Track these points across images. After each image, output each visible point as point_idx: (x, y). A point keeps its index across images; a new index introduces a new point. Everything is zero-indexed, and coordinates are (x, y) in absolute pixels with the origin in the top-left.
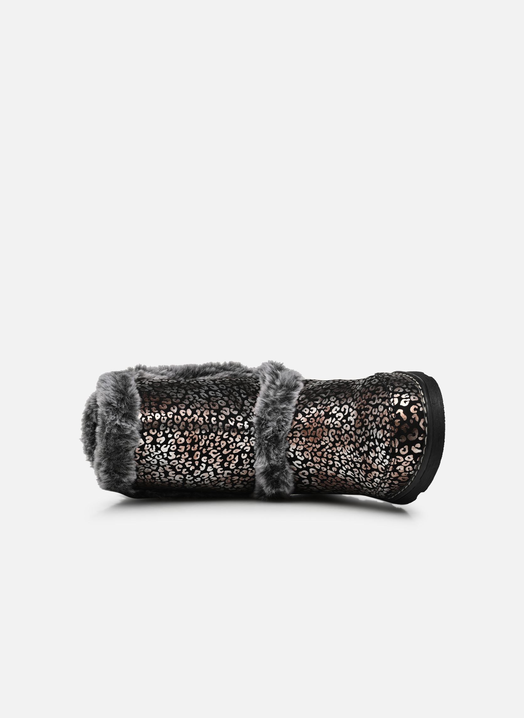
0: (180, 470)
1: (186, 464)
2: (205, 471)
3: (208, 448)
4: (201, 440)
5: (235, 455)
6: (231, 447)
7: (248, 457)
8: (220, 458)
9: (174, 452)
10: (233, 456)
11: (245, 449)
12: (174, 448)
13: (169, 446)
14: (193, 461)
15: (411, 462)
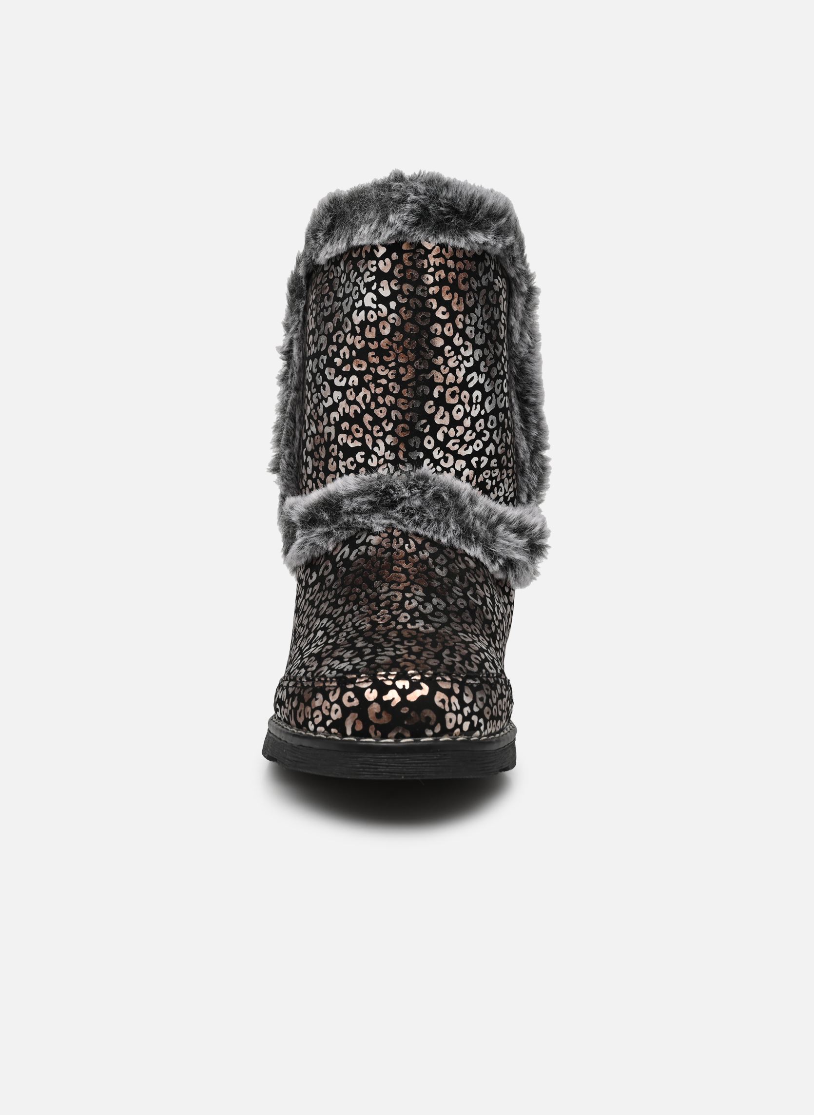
0: (335, 341)
1: (345, 349)
2: (334, 388)
3: (373, 385)
4: (387, 367)
5: (362, 440)
6: (377, 428)
7: (359, 466)
8: (356, 411)
9: (364, 320)
10: (360, 435)
11: (373, 456)
12: (372, 316)
13: (374, 306)
14: (350, 361)
15: (329, 717)
